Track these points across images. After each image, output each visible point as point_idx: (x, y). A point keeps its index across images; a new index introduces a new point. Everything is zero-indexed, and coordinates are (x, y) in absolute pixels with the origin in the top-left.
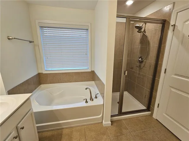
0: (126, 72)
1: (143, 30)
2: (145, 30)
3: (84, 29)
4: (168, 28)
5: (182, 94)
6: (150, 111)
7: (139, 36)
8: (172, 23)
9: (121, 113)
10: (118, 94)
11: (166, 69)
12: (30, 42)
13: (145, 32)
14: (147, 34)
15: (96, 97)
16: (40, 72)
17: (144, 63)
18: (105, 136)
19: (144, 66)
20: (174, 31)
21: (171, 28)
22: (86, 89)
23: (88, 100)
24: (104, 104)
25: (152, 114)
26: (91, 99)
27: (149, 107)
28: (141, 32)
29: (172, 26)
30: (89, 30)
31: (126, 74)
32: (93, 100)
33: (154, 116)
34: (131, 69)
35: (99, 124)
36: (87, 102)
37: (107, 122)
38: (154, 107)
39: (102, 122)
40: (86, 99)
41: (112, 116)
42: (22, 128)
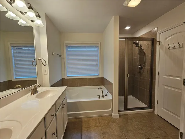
0: (128, 75)
1: (139, 45)
2: (141, 45)
3: (96, 46)
4: (156, 44)
5: (176, 90)
6: (152, 109)
7: (137, 49)
8: (158, 40)
9: (126, 109)
10: (123, 98)
11: (158, 72)
12: (60, 56)
13: (141, 47)
14: (143, 48)
15: (106, 95)
16: (64, 77)
17: (143, 69)
18: (115, 123)
19: (143, 72)
20: (160, 45)
21: (158, 43)
22: (99, 89)
23: (101, 96)
24: (112, 99)
25: (154, 111)
26: (103, 96)
27: (151, 105)
28: (138, 47)
29: (158, 42)
30: (99, 47)
31: (128, 76)
32: (104, 97)
33: (156, 113)
34: (134, 75)
35: (110, 116)
36: (100, 98)
37: (115, 115)
38: (154, 105)
39: (112, 115)
40: (99, 96)
41: (119, 111)
42: (65, 105)
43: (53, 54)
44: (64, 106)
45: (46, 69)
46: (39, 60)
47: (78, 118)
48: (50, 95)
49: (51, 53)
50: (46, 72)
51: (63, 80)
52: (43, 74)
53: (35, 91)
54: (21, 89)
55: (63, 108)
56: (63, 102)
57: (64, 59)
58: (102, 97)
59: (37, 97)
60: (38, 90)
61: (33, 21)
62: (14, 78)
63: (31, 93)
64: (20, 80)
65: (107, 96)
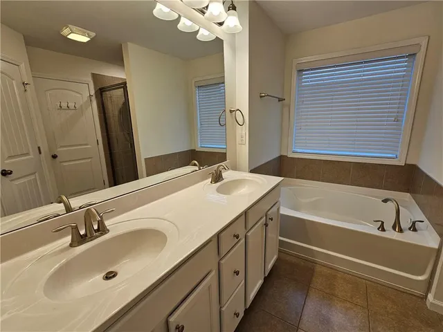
3: (403, 57)
12: (280, 100)
15: (413, 228)
16: (284, 154)
22: (385, 201)
23: (388, 226)
24: (439, 250)
26: (397, 226)
30: (420, 55)
32: (401, 231)
36: (383, 230)
39: (426, 297)
40: (383, 223)
42: (272, 219)
43: (261, 97)
44: (270, 223)
45: (243, 133)
46: (231, 111)
47: (306, 260)
48: (244, 190)
49: (257, 95)
50: (244, 139)
51: (281, 158)
52: (237, 143)
53: (217, 178)
54: (197, 168)
55: (266, 225)
56: (269, 213)
57: (289, 106)
58: (394, 228)
59: (219, 190)
60: (224, 175)
61: (221, 24)
62: (199, 145)
63: (210, 180)
64: (206, 150)
65: (415, 230)
